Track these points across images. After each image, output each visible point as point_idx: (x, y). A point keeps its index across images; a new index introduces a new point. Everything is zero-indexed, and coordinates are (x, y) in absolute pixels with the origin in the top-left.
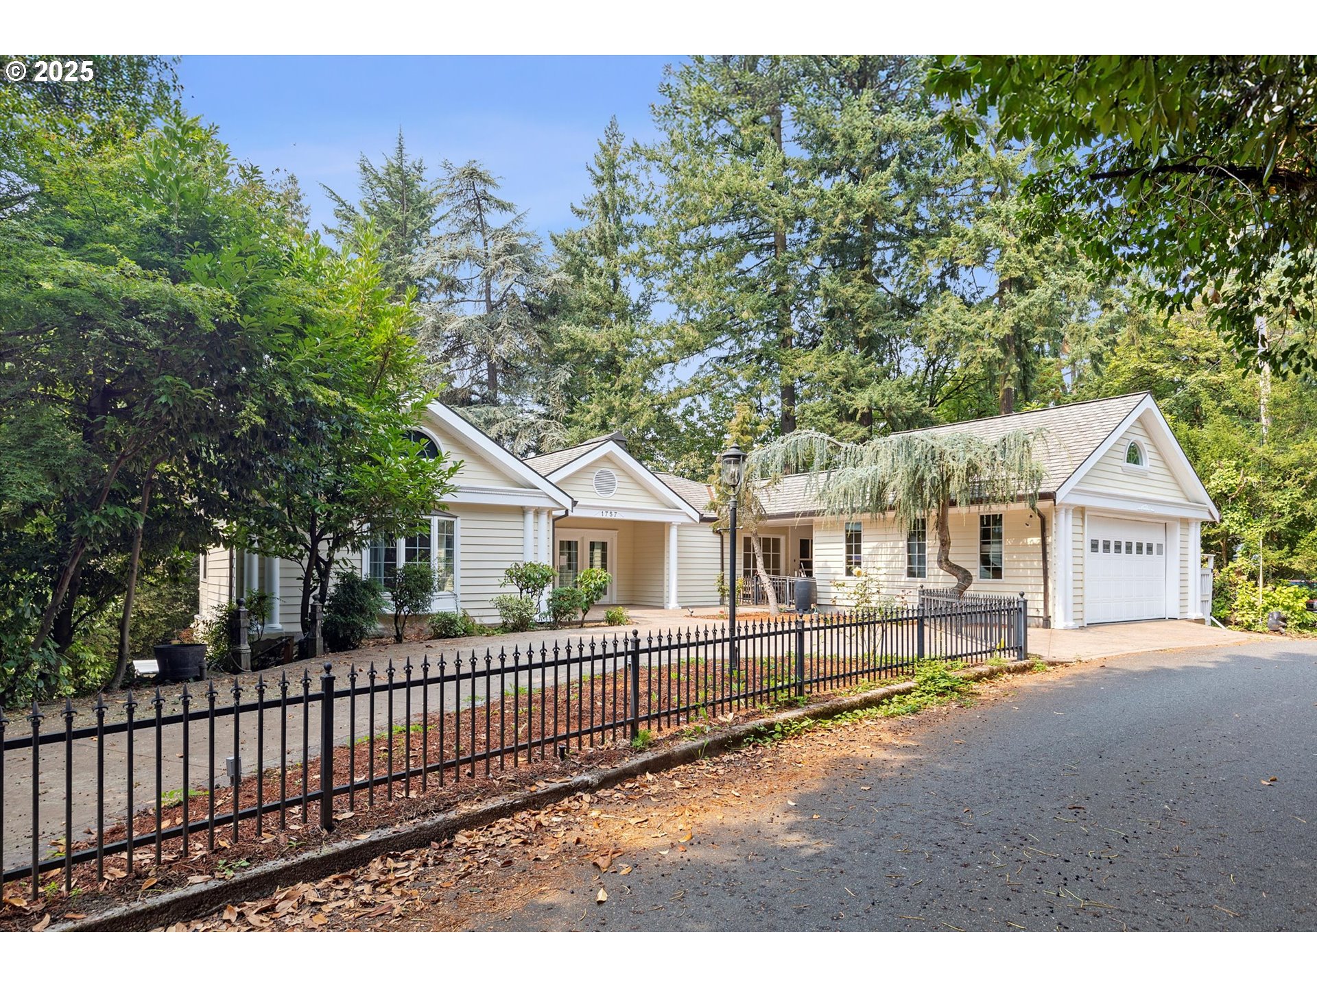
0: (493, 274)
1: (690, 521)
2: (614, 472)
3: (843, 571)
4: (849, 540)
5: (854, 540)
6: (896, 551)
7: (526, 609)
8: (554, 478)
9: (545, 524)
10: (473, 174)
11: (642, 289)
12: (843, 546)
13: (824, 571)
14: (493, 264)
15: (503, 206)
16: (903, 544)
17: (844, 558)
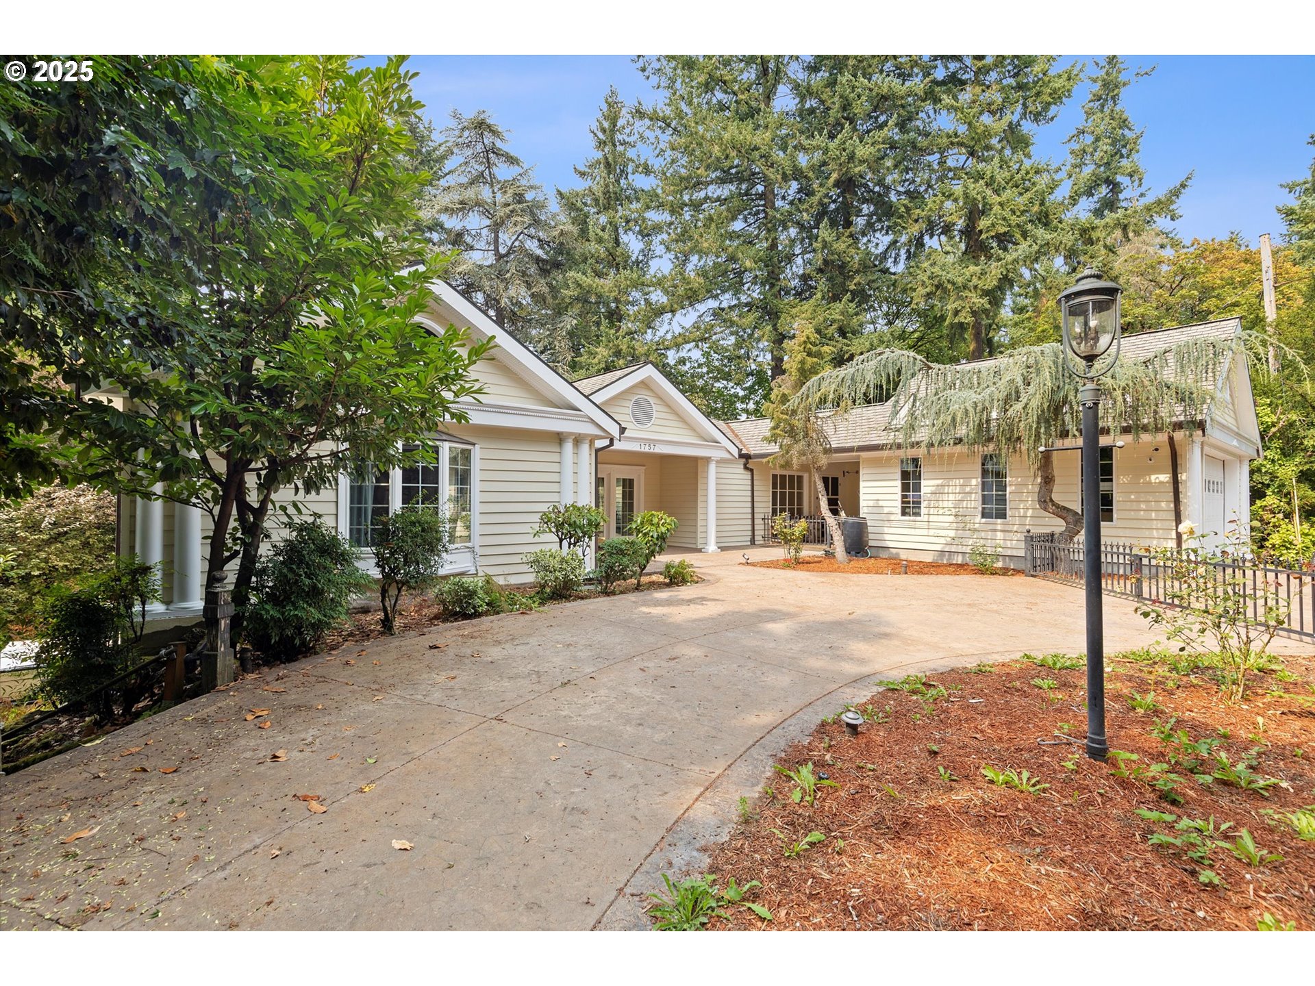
0: (503, 223)
1: (729, 456)
2: (652, 401)
3: (899, 511)
4: (905, 475)
5: (910, 478)
6: (968, 489)
7: (574, 569)
8: (598, 398)
9: (586, 456)
10: (481, 126)
11: (641, 245)
12: (899, 483)
13: (875, 510)
14: (502, 212)
15: (512, 160)
16: (976, 481)
17: (899, 497)
